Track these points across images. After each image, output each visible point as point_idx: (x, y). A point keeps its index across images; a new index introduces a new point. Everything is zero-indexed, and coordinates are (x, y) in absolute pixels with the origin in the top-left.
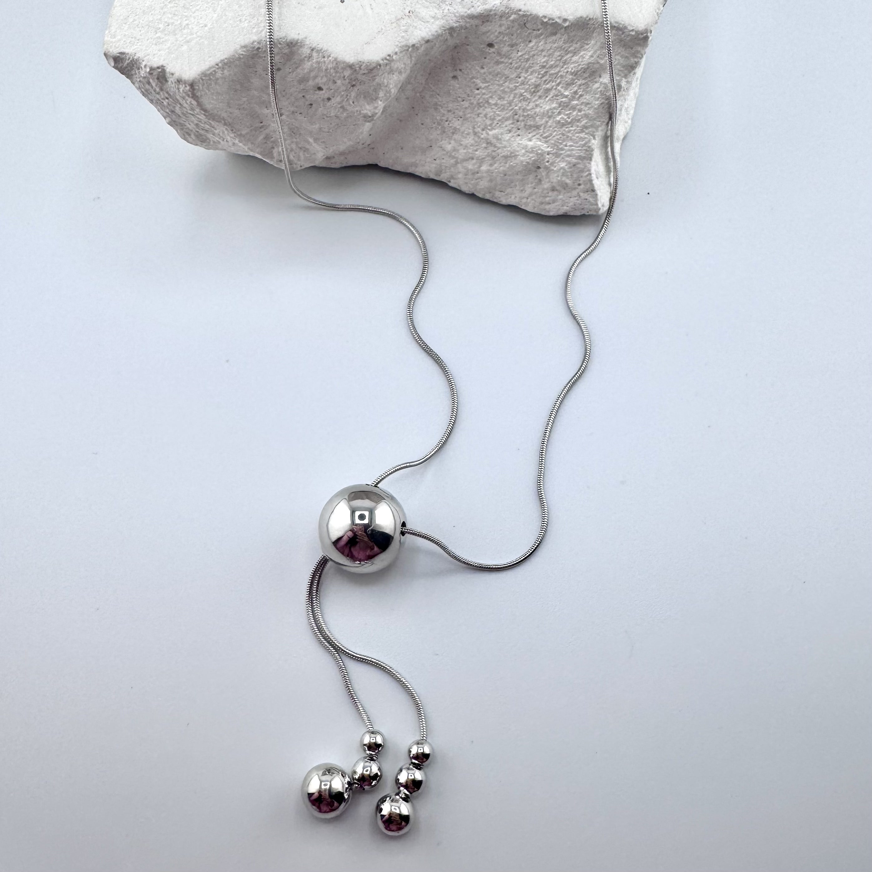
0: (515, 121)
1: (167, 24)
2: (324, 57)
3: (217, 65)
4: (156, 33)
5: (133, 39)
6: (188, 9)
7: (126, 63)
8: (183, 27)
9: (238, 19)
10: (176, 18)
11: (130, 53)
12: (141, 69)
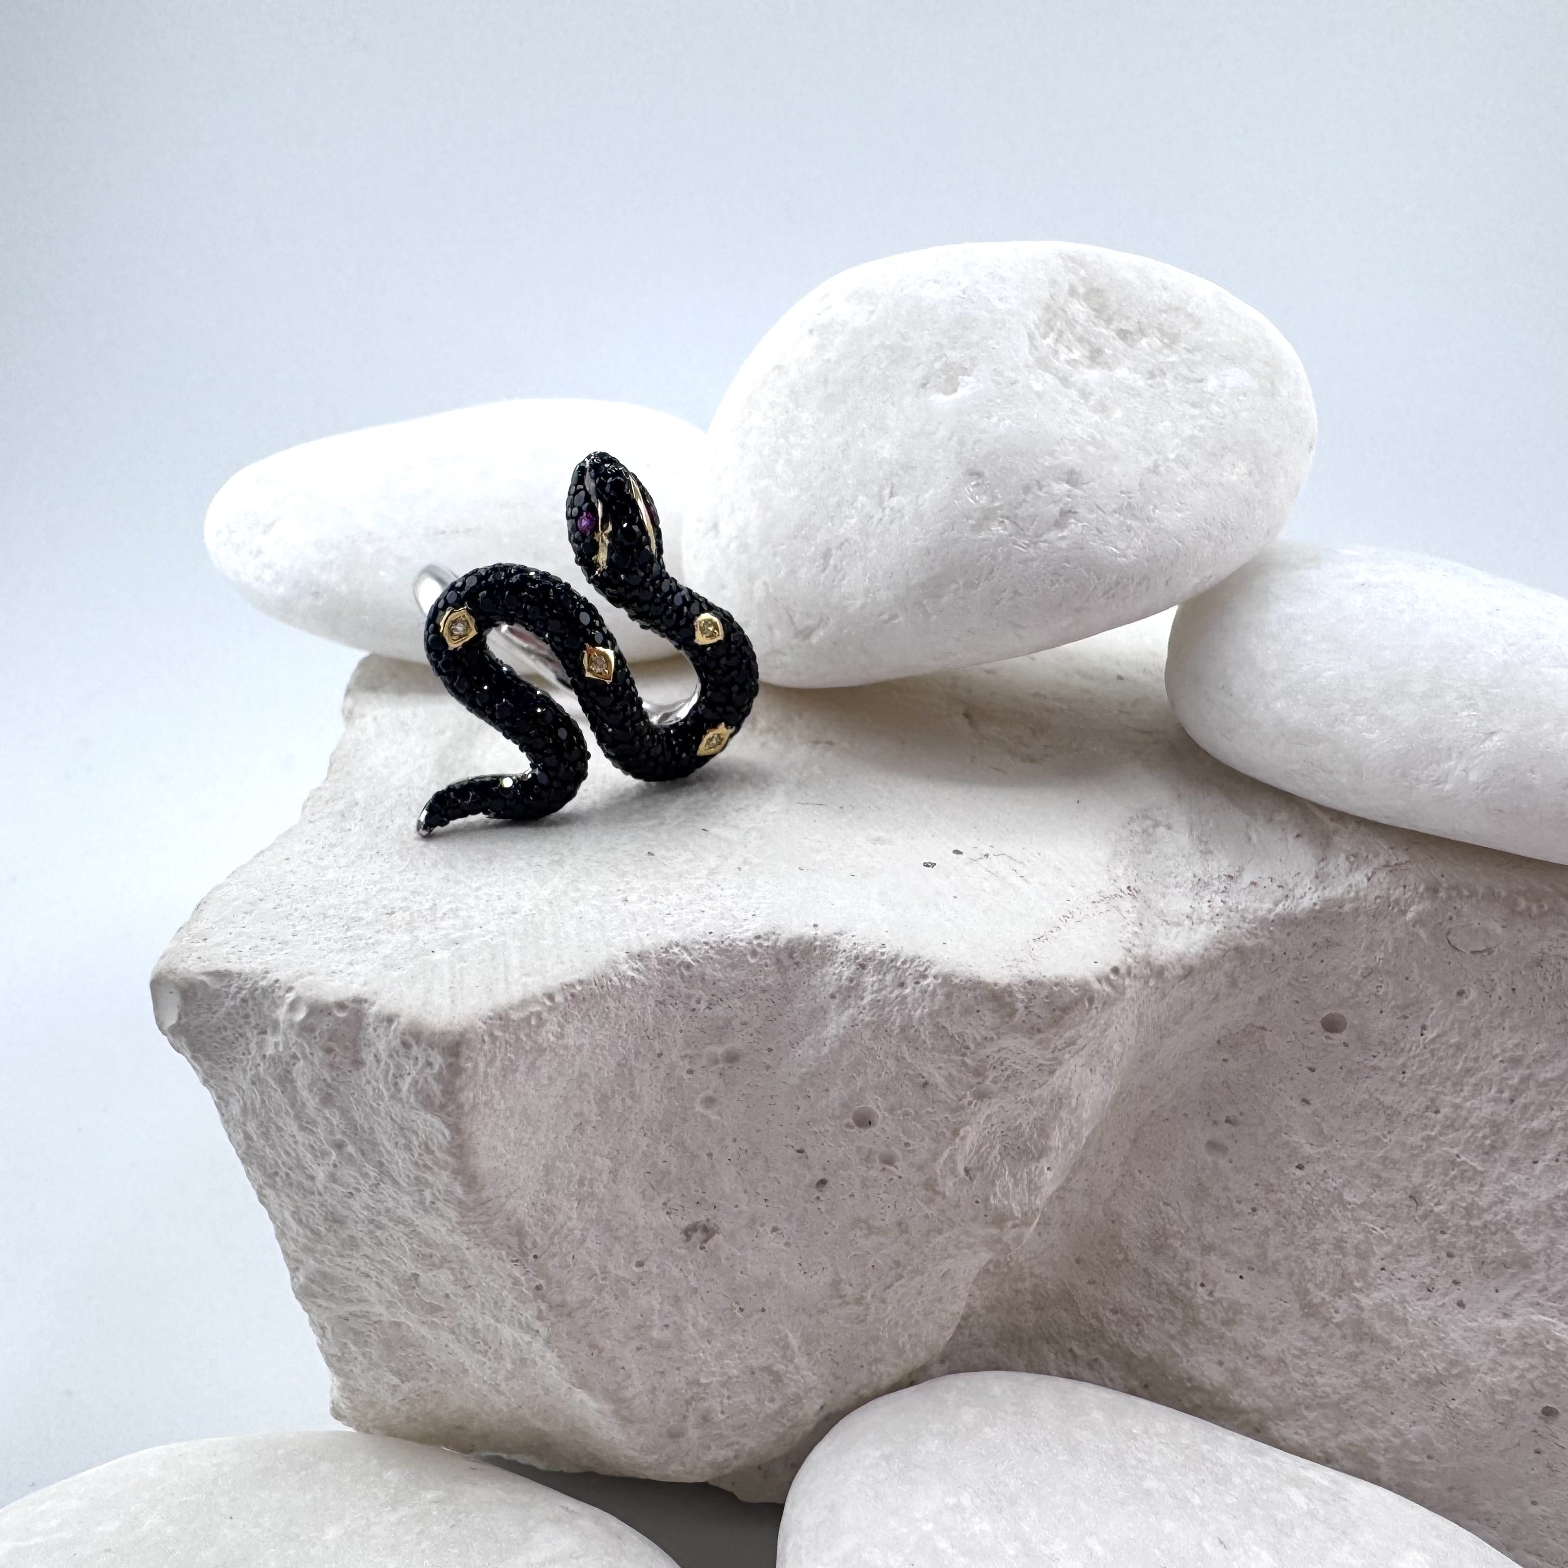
0: (1444, 1254)
1: (386, 911)
2: (902, 985)
5: (266, 943)
7: (223, 1010)
8: (439, 915)
10: (418, 899)
11: (248, 971)
12: (269, 1030)
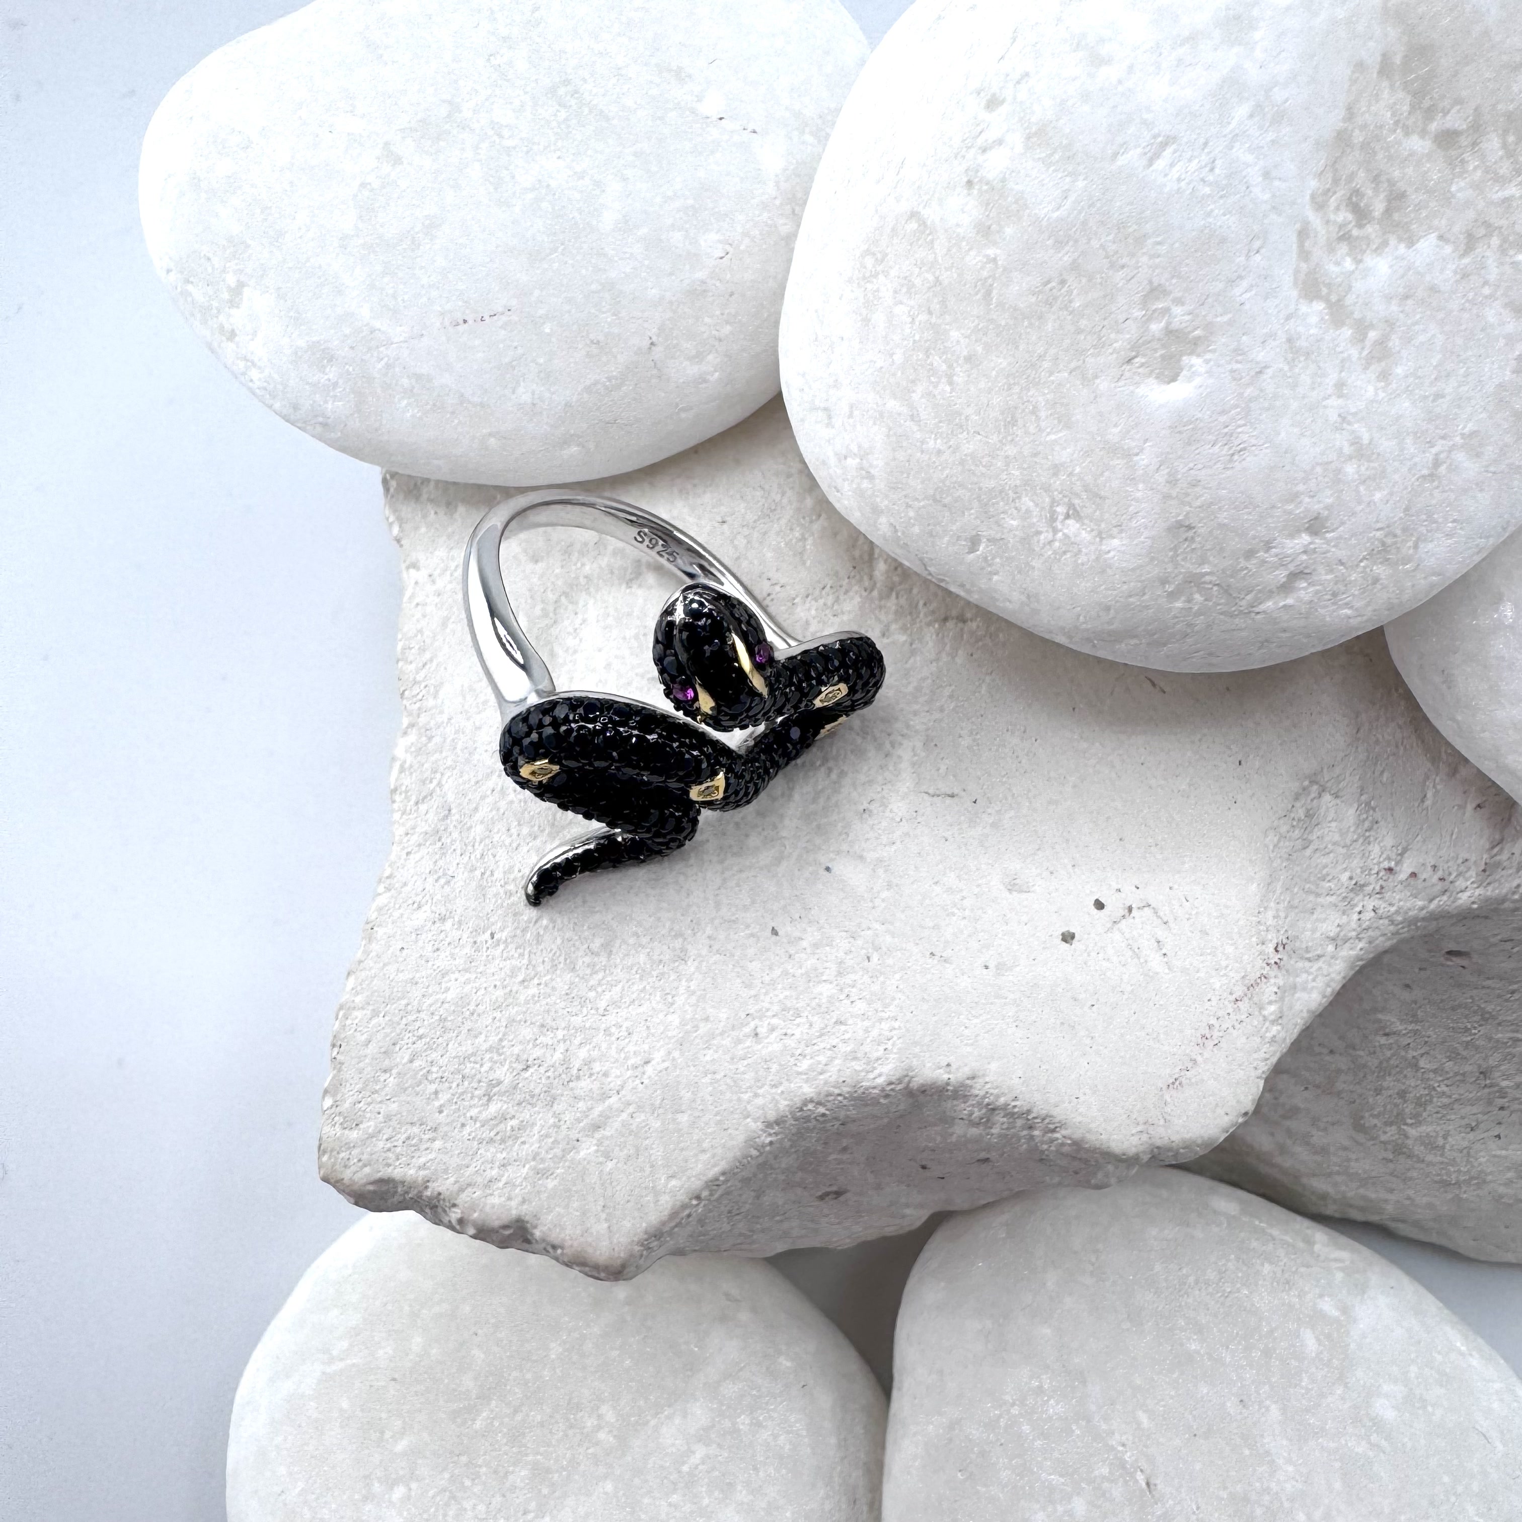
1: (521, 1066)
3: (698, 1198)
4: (489, 1100)
5: (416, 1130)
6: (583, 1001)
8: (574, 1071)
9: (747, 1030)
10: (546, 1039)
11: (408, 1179)
